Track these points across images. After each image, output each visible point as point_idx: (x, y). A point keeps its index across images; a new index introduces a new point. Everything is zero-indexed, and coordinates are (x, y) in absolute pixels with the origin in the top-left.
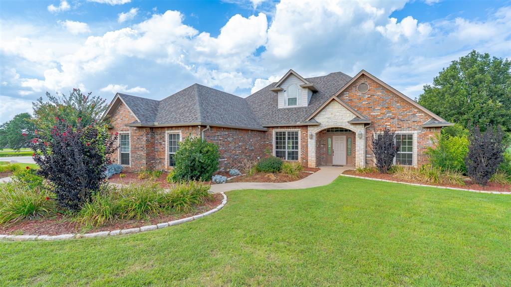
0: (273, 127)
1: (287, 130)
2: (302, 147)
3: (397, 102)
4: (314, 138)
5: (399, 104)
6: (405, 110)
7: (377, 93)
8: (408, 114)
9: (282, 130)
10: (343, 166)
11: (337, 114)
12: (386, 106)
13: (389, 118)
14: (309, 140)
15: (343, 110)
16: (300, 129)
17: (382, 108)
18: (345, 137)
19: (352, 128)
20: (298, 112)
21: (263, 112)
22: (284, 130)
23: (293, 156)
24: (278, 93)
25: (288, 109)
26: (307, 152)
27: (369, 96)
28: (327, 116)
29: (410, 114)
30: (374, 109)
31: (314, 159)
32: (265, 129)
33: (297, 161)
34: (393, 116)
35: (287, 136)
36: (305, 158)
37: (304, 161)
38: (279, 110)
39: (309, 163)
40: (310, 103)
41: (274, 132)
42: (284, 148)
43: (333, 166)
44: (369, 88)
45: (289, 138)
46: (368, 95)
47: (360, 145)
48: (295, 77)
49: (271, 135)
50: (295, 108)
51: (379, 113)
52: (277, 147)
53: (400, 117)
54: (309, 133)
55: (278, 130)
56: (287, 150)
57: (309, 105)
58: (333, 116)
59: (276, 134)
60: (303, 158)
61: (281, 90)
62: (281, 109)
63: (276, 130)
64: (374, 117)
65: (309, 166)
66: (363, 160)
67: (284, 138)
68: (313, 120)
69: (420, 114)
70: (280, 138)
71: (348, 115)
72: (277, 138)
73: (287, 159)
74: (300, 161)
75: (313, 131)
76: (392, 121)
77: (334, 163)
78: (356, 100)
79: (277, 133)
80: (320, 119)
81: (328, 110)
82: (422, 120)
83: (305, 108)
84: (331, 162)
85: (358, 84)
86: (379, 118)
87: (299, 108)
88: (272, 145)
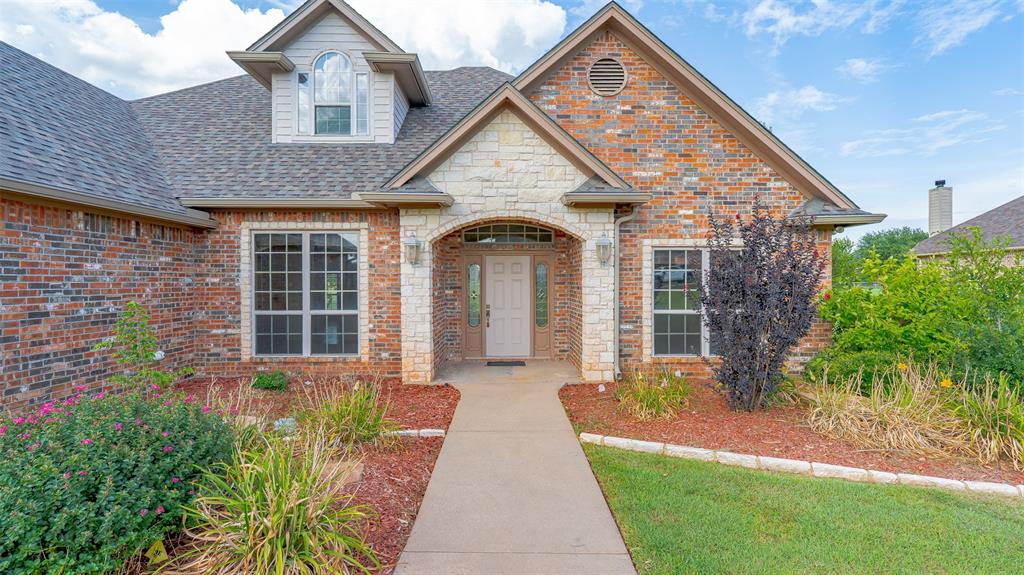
0: (242, 212)
1: (309, 225)
2: (376, 298)
3: (714, 138)
4: (427, 258)
5: (718, 146)
6: (736, 165)
7: (651, 99)
8: (744, 180)
9: (283, 225)
10: (521, 363)
11: (519, 165)
12: (681, 147)
13: (691, 193)
14: (406, 269)
15: (540, 150)
16: (365, 225)
17: (669, 155)
18: (526, 260)
19: (571, 222)
20: (354, 160)
21: (203, 152)
22: (292, 225)
23: (339, 335)
24: (268, 85)
25: (316, 149)
26: (396, 317)
27: (627, 108)
28: (477, 172)
29: (752, 180)
30: (643, 157)
31: (427, 347)
32: (202, 219)
33: (351, 357)
34: (703, 184)
35: (306, 253)
36: (390, 339)
37: (385, 355)
38: (278, 147)
39: (407, 364)
40: (402, 133)
41: (245, 234)
42: (297, 302)
43: (490, 364)
44: (627, 78)
45: (316, 262)
46: (624, 104)
47: (598, 286)
48: (342, 23)
49: (234, 247)
50: (345, 148)
51: (659, 173)
52: (261, 303)
53: (723, 190)
54: (405, 239)
55: (265, 225)
56: (307, 313)
57: (397, 139)
58: (502, 171)
59: (258, 246)
60: (377, 345)
61: (284, 69)
62: (286, 146)
63: (256, 225)
64: (646, 185)
65: (404, 376)
66: (610, 345)
67: (296, 262)
68: (420, 184)
69: (778, 184)
70: (276, 257)
71: (559, 171)
72: (261, 262)
73: (306, 352)
74: (365, 359)
75: (420, 230)
76: (699, 201)
77: (493, 352)
78: (584, 120)
79: (260, 241)
80: (448, 182)
81: (482, 146)
82: (783, 202)
83: (385, 147)
84: (482, 350)
85: (591, 59)
86: (659, 188)
87: (362, 148)
88: (235, 293)
